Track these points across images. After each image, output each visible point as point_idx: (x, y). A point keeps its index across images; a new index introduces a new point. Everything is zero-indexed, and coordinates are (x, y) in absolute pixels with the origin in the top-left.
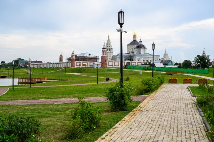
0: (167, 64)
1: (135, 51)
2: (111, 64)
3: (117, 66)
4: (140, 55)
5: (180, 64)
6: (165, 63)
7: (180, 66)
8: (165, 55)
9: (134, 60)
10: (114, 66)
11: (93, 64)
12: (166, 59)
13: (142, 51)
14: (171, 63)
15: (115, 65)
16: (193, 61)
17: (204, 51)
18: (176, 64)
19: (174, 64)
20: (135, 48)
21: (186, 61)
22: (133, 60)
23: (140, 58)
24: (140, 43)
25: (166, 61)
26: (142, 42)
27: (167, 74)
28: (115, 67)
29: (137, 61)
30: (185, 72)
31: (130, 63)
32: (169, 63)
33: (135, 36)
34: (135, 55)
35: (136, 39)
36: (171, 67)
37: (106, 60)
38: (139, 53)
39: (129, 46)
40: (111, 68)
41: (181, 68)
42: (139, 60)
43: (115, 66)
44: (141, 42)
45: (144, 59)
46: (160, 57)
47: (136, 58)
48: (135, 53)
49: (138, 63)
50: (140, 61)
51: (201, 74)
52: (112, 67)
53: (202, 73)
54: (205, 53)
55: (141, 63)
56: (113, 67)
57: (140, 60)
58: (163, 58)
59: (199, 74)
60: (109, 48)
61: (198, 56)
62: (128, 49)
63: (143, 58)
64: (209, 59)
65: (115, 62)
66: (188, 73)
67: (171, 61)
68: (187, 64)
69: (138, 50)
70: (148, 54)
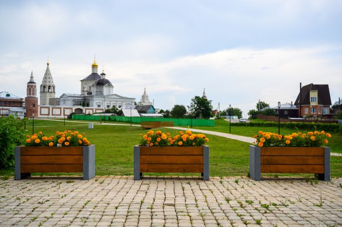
0: (145, 112)
1: (94, 90)
2: (45, 111)
3: (56, 115)
4: (102, 97)
5: (167, 112)
6: (142, 109)
7: (168, 115)
8: (144, 97)
9: (90, 105)
10: (51, 116)
11: (8, 111)
12: (144, 104)
13: (105, 90)
14: (152, 110)
15: (54, 113)
16: (188, 107)
17: (204, 93)
18: (162, 111)
19: (159, 111)
20: (93, 85)
21: (177, 107)
22: (88, 105)
23: (102, 102)
24: (102, 77)
25: (143, 107)
26: (105, 74)
27: (143, 127)
28: (54, 117)
29: (95, 107)
30: (176, 124)
31: (81, 110)
32: (149, 110)
33: (94, 66)
34: (92, 97)
35: (97, 70)
36: (153, 117)
37: (34, 104)
38: (100, 94)
39: (84, 82)
40: (44, 118)
41: (169, 117)
42: (99, 106)
43: (53, 115)
44: (103, 74)
45: (108, 104)
46: (135, 101)
47: (95, 102)
48: (94, 94)
49: (96, 109)
50: (101, 108)
51: (203, 127)
52: (47, 116)
53: (205, 126)
54: (206, 95)
55: (103, 110)
56: (49, 116)
57: (101, 106)
58: (140, 102)
59: (200, 127)
60: (48, 84)
61: (197, 97)
62: (83, 88)
63: (106, 102)
64: (211, 106)
65: (53, 108)
66: (180, 125)
67: (152, 107)
68: (179, 112)
69: (99, 89)
70: (116, 95)
